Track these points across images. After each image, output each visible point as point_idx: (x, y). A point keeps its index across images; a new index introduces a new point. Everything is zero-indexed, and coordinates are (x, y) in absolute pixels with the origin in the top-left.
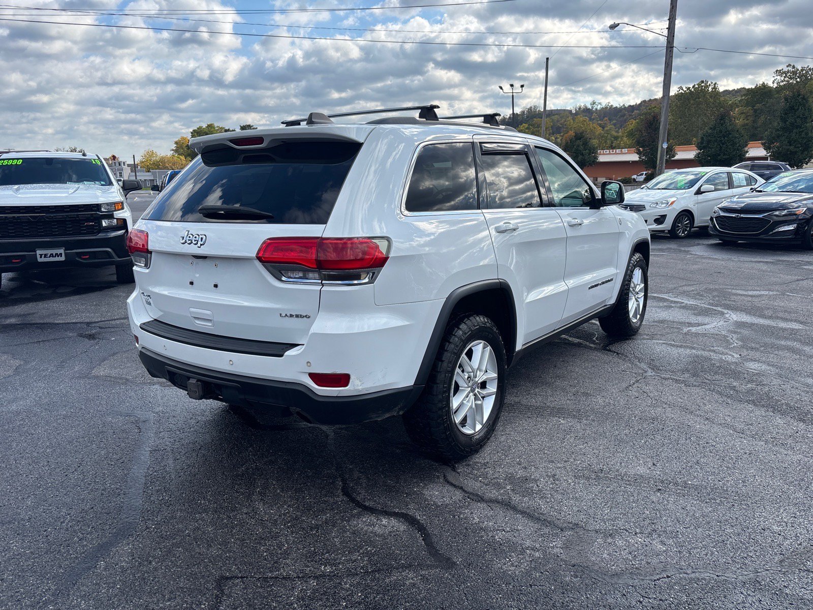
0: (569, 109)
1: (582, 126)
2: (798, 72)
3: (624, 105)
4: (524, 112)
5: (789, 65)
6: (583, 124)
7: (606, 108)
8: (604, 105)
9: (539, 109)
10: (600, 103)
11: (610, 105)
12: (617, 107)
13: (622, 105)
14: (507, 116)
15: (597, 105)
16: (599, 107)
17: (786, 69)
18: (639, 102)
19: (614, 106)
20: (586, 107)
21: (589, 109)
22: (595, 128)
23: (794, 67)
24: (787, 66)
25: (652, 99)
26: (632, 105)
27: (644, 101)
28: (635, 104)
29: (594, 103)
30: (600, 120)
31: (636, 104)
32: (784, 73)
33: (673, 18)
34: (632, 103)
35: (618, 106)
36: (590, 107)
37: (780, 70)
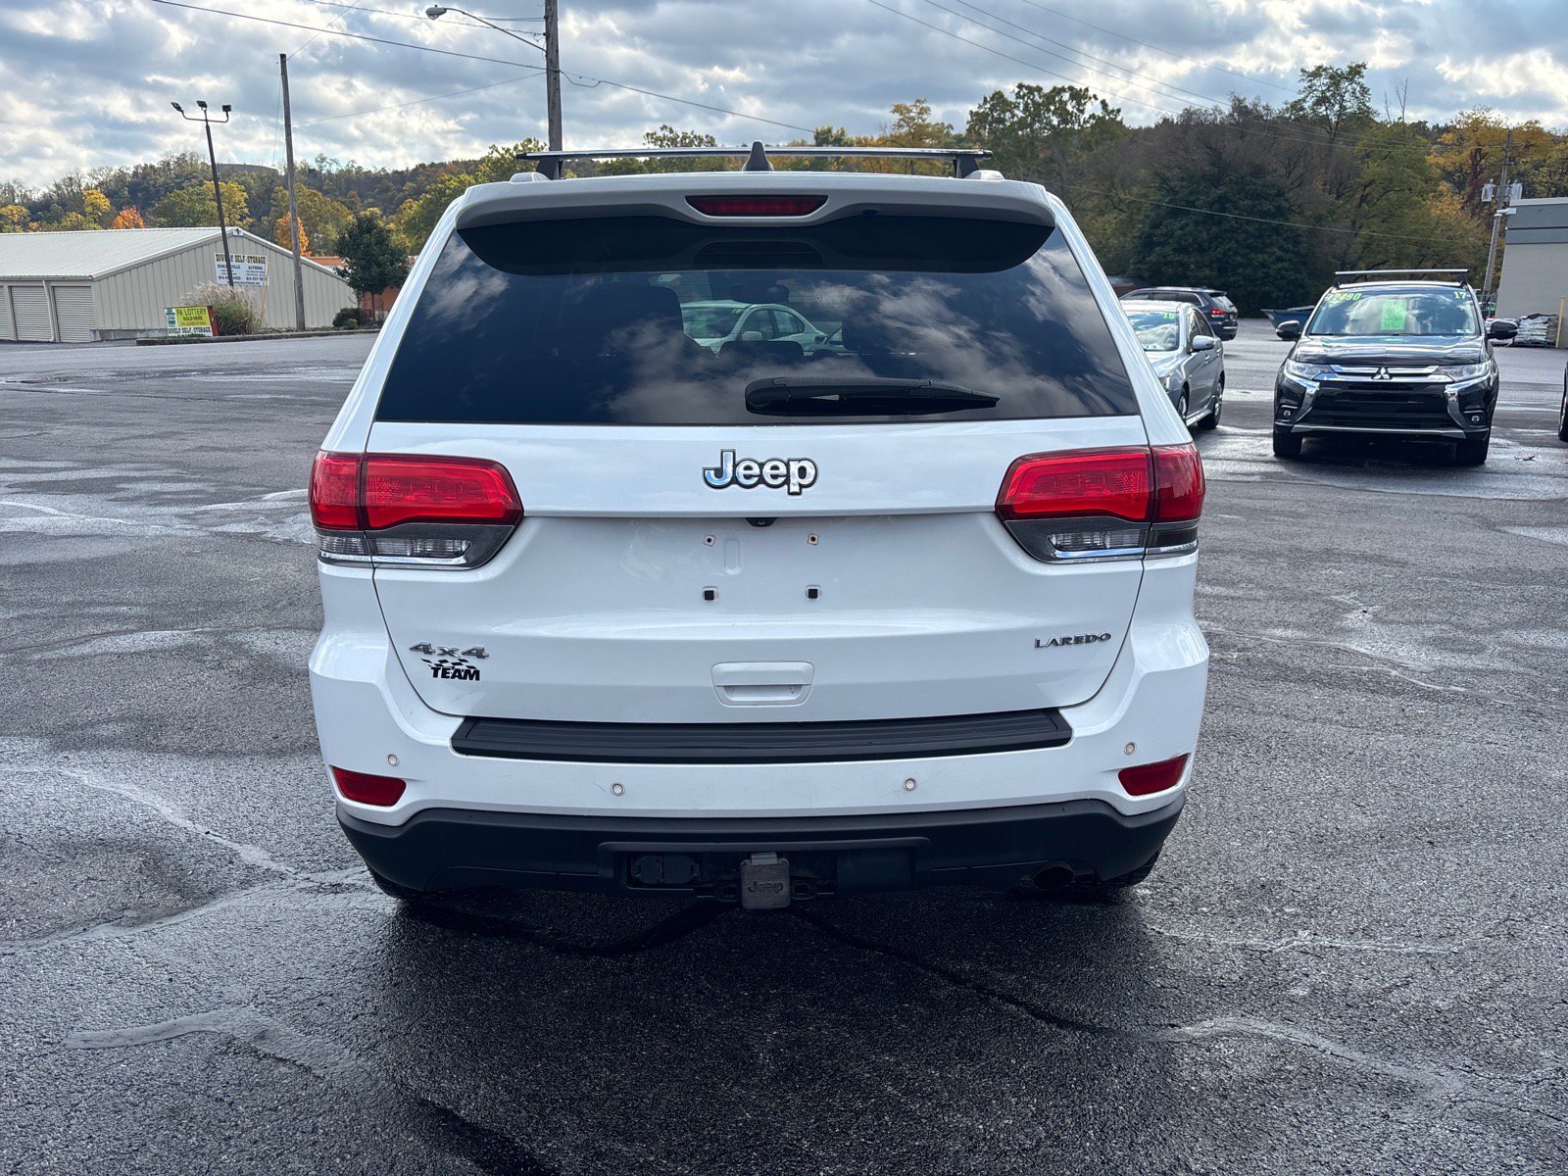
0: (268, 165)
1: (309, 203)
2: (679, 140)
3: (383, 169)
4: (168, 164)
5: (664, 128)
6: (311, 201)
7: (349, 171)
8: (343, 166)
9: (202, 160)
10: (335, 161)
11: (356, 166)
12: (370, 171)
13: (379, 168)
14: (128, 169)
15: (330, 165)
16: (334, 170)
17: (660, 134)
18: (412, 167)
19: (365, 170)
20: (306, 165)
21: (314, 170)
22: (338, 210)
23: (671, 131)
24: (662, 129)
25: (436, 162)
26: (400, 170)
27: (422, 166)
28: (404, 169)
29: (323, 160)
30: (341, 194)
31: (407, 170)
32: (658, 139)
33: (552, 16)
34: (401, 168)
35: (373, 171)
36: (314, 166)
37: (652, 134)
